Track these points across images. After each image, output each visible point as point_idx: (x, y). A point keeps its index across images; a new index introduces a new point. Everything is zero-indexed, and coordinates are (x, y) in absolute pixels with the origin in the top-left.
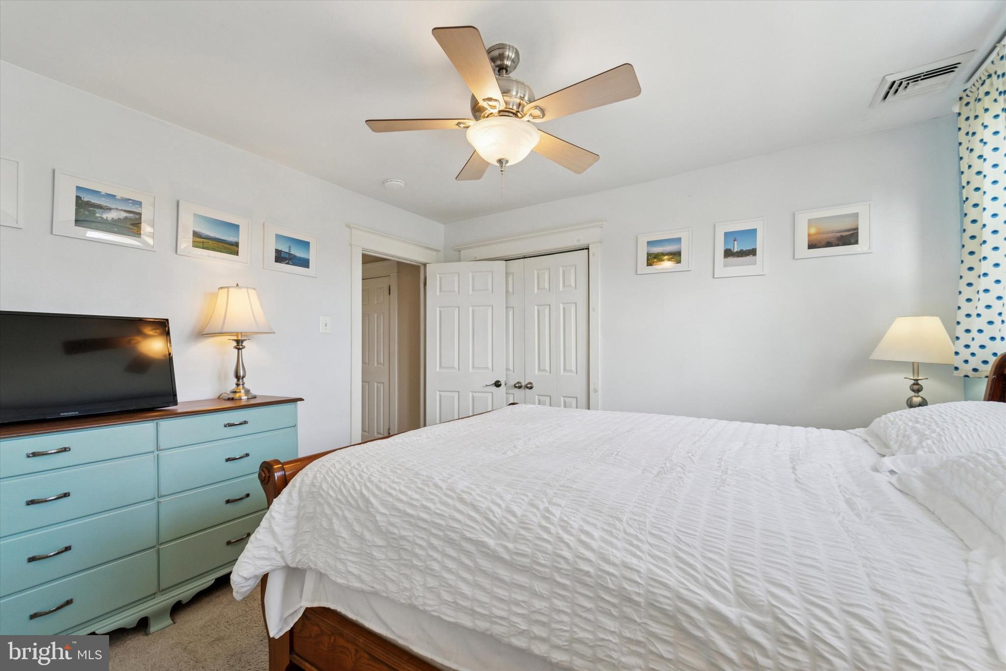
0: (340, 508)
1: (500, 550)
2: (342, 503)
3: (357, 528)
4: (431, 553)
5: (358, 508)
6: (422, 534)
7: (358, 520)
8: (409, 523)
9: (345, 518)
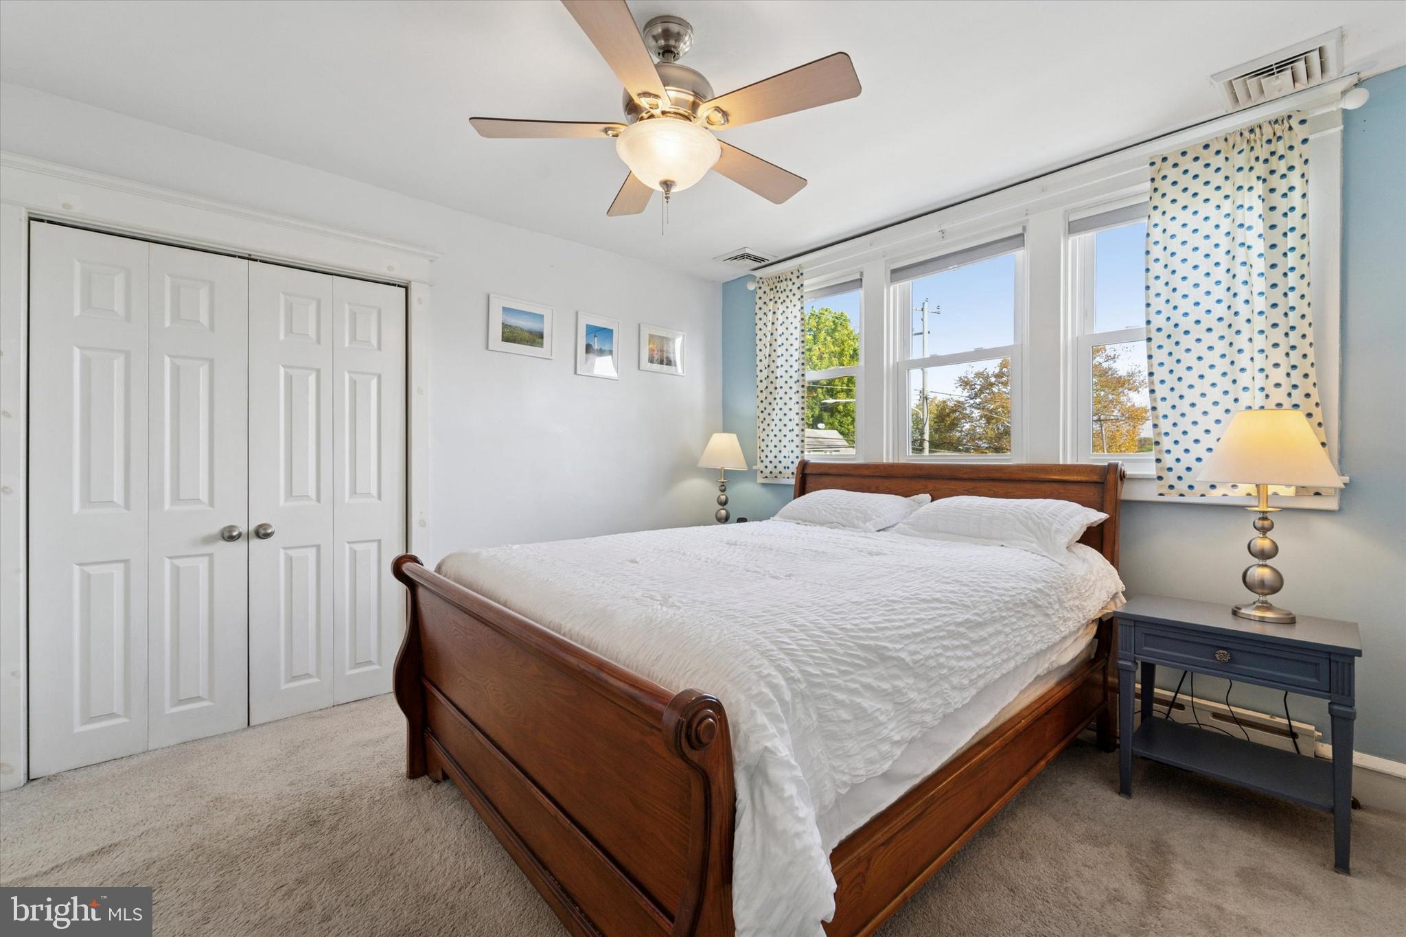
0: (853, 681)
1: (973, 618)
2: (851, 673)
3: (885, 686)
4: (949, 654)
5: (871, 664)
6: (935, 644)
7: (881, 678)
8: (923, 641)
9: (868, 687)
